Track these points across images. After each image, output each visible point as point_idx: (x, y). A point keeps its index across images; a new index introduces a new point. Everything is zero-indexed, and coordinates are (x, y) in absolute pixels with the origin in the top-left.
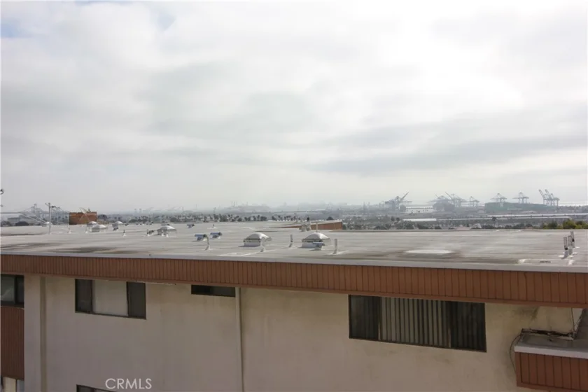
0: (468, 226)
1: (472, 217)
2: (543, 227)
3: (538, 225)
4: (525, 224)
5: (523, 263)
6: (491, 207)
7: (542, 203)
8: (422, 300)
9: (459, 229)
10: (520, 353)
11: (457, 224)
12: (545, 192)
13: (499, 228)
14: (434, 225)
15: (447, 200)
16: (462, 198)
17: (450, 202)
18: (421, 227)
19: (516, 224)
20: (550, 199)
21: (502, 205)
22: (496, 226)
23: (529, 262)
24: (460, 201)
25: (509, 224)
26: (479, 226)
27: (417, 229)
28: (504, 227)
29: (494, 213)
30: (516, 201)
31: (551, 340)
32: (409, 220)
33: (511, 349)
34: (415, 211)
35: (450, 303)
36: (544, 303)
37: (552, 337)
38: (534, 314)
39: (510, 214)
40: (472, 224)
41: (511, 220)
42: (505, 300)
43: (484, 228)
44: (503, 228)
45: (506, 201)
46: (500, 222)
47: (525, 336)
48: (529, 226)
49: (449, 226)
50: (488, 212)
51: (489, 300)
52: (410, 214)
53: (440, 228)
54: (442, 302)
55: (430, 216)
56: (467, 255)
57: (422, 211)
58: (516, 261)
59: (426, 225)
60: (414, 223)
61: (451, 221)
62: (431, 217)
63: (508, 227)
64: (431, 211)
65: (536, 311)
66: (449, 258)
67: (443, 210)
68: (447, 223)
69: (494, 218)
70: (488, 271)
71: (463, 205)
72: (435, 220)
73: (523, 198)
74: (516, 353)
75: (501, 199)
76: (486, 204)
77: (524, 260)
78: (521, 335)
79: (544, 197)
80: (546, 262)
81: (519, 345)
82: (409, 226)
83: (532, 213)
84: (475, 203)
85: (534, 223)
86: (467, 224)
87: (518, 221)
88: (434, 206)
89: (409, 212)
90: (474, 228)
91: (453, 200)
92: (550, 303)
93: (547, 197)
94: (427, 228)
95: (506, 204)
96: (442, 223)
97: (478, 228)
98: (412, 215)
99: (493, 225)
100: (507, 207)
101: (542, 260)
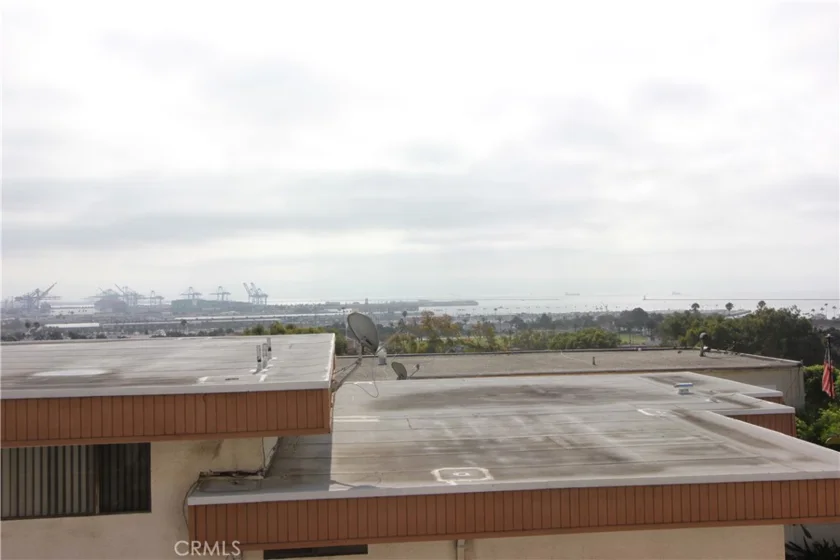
0: (147, 333)
1: (154, 320)
2: (247, 333)
3: (242, 331)
4: (224, 329)
5: (205, 383)
6: (179, 306)
7: (246, 301)
8: (56, 448)
9: (133, 337)
10: (195, 507)
11: (131, 330)
12: (249, 286)
13: (190, 335)
14: (95, 333)
15: (117, 295)
16: (139, 292)
17: (121, 299)
18: (74, 335)
19: (213, 329)
20: (257, 296)
21: (195, 304)
22: (186, 333)
23: (212, 381)
24: (136, 297)
25: (204, 330)
26: (163, 333)
27: (69, 339)
28: (197, 333)
29: (184, 314)
30: (214, 298)
31: (236, 483)
32: (55, 325)
33: (185, 502)
34: (65, 313)
35: (101, 447)
36: (228, 434)
37: (237, 478)
38: (216, 451)
39: (204, 315)
40: (153, 330)
41: (207, 324)
42: (176, 435)
43: (170, 335)
44: (194, 335)
45: (201, 297)
46: (192, 326)
47: (203, 483)
48: (230, 332)
49: (119, 334)
50: (175, 314)
51: (156, 437)
52: (58, 317)
53: (105, 338)
54: (87, 447)
55: (89, 319)
56: (127, 375)
57: (76, 312)
58: (194, 380)
59: (82, 334)
60: (63, 330)
61: (122, 327)
62: (91, 322)
63: (202, 334)
64: (91, 312)
65: (218, 447)
66: (100, 381)
67: (110, 310)
68: (115, 329)
69: (184, 322)
70: (154, 396)
71: (141, 303)
72: (97, 325)
73: (223, 294)
74: (190, 507)
75: (193, 295)
76: (173, 302)
77: (205, 379)
78: (199, 481)
79: (249, 292)
80: (234, 379)
81: (194, 496)
82: (56, 335)
83: (234, 314)
84: (158, 300)
85: (237, 328)
86: (145, 330)
87: (215, 324)
88: (97, 304)
89: (57, 313)
90: (155, 336)
91: (126, 295)
92: (235, 433)
93: (253, 293)
94: (84, 337)
95: (202, 302)
96: (108, 330)
97: (160, 336)
98: (61, 318)
99: (182, 331)
100: (202, 306)
101: (229, 377)
